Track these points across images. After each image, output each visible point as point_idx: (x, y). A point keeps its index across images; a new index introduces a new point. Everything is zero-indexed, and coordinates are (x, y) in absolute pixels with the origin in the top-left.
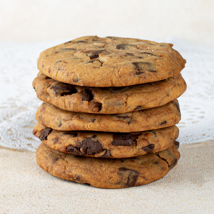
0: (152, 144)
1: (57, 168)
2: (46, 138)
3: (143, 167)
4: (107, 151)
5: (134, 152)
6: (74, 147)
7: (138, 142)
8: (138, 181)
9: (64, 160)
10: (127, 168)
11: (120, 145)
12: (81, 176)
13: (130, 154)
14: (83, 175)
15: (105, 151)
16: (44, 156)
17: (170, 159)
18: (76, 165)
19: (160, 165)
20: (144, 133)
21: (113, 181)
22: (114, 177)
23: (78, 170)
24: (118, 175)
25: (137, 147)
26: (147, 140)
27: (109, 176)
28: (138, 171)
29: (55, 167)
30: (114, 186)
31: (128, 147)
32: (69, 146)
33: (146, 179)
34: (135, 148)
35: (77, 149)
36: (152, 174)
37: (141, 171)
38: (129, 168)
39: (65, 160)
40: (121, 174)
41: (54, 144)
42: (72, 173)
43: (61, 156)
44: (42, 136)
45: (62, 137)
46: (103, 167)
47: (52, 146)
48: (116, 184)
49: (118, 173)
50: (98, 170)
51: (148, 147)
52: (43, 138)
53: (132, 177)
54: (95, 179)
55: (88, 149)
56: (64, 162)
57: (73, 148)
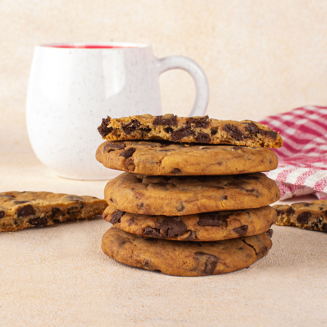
0: (245, 225)
1: (123, 252)
2: (119, 221)
3: (224, 252)
4: (191, 233)
5: (224, 233)
6: (152, 228)
7: (228, 222)
8: (217, 268)
9: (132, 243)
10: (205, 252)
11: (208, 226)
12: (151, 261)
13: (219, 236)
14: (153, 260)
15: (189, 232)
16: (110, 240)
17: (258, 246)
18: (146, 248)
19: (245, 251)
20: (236, 213)
21: (188, 267)
22: (189, 262)
23: (146, 254)
24: (194, 260)
25: (228, 228)
26: (239, 220)
27: (183, 261)
28: (218, 256)
29: (121, 251)
30: (189, 273)
31: (217, 227)
32: (147, 228)
33: (227, 267)
34: (225, 229)
35: (156, 231)
36: (235, 260)
37: (221, 256)
38: (207, 253)
39: (134, 243)
40: (197, 258)
41: (129, 225)
42: (140, 258)
43: (129, 239)
44: (114, 219)
45: (139, 218)
46: (177, 251)
47: (126, 228)
48: (191, 270)
49: (194, 258)
50: (170, 254)
51: (240, 229)
52: (115, 221)
53: (210, 263)
54: (167, 264)
55: (170, 230)
56: (132, 246)
57: (152, 230)
